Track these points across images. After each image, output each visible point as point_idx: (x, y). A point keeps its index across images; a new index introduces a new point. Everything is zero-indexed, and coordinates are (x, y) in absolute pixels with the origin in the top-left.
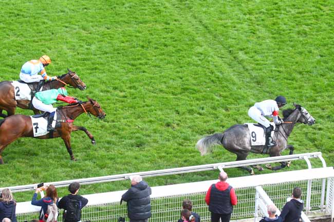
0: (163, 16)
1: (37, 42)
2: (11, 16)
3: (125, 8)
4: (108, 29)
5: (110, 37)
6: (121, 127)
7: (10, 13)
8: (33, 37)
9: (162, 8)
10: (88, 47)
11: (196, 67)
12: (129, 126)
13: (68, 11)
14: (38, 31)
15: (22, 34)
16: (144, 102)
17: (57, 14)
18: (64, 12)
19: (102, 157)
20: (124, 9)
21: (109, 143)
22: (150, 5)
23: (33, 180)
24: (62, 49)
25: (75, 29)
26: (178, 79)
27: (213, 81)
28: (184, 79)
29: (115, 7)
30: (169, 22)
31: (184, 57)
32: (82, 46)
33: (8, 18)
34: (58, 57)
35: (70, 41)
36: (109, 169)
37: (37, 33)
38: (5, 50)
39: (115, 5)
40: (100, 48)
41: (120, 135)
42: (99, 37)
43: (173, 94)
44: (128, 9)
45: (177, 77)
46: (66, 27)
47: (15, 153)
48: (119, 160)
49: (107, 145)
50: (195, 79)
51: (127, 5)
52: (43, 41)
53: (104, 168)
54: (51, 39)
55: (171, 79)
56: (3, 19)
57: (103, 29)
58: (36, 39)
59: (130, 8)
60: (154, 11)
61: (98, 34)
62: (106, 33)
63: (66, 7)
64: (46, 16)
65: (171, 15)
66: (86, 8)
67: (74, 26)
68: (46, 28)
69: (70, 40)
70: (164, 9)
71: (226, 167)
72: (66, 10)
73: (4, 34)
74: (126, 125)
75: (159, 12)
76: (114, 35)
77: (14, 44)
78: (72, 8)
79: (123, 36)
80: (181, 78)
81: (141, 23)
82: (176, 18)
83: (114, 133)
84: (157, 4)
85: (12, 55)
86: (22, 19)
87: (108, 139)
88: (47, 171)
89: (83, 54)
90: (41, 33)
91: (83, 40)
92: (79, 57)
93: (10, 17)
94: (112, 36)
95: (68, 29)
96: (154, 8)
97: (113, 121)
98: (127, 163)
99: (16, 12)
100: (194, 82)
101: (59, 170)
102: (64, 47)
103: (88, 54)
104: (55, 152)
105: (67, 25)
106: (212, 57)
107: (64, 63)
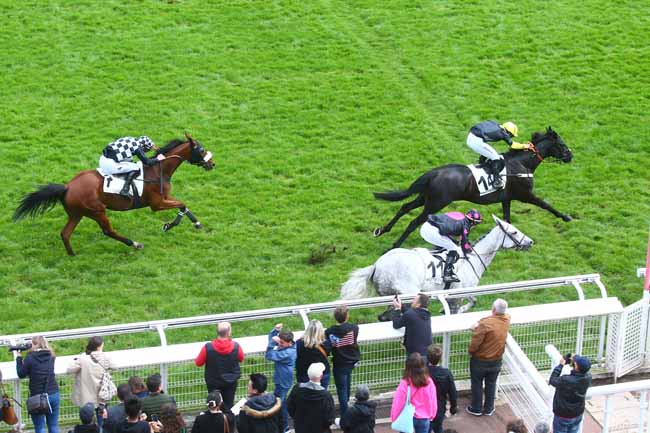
0: (353, 60)
1: (156, 99)
2: (116, 58)
3: (294, 46)
4: (267, 79)
5: (271, 92)
6: (286, 233)
7: (114, 53)
8: (150, 91)
9: (352, 48)
10: (235, 107)
11: (404, 140)
12: (299, 231)
13: (205, 50)
14: (157, 82)
15: (132, 87)
16: (323, 194)
17: (188, 56)
18: (198, 52)
19: (257, 280)
20: (292, 49)
21: (267, 257)
22: (334, 41)
23: (148, 315)
24: (195, 110)
25: (215, 79)
26: (376, 157)
28: (385, 158)
29: (278, 45)
30: (362, 68)
31: (385, 124)
32: (226, 106)
33: (110, 62)
34: (189, 123)
35: (207, 99)
36: (267, 299)
37: (156, 84)
38: (106, 112)
39: (278, 42)
40: (254, 108)
41: (285, 245)
42: (253, 91)
43: (369, 181)
44: (299, 48)
45: (376, 155)
46: (202, 76)
47: (120, 272)
48: (282, 285)
49: (264, 261)
50: (403, 158)
51: (297, 41)
52: (165, 98)
53: (259, 296)
54: (176, 96)
55: (365, 158)
56: (104, 63)
57: (258, 79)
58: (154, 94)
59: (302, 46)
60: (340, 51)
61: (252, 88)
62: (263, 85)
63: (201, 44)
64: (169, 58)
65: (366, 58)
66: (232, 47)
67: (214, 75)
68: (170, 76)
69: (208, 96)
70: (355, 49)
71: (451, 297)
72: (201, 48)
73: (105, 85)
74: (294, 230)
75: (348, 52)
76: (276, 88)
77: (120, 101)
78: (211, 46)
79: (291, 90)
80: (381, 157)
81: (318, 70)
82: (374, 63)
83: (275, 243)
84: (344, 40)
85: (116, 119)
86: (133, 63)
87: (268, 252)
88: (171, 301)
89: (227, 118)
90: (161, 84)
91: (228, 97)
92: (222, 122)
93: (113, 59)
94: (273, 90)
95: (203, 79)
96: (339, 46)
97: (274, 224)
98: (295, 290)
99: (123, 52)
100: (401, 163)
101: (190, 300)
102: (198, 106)
103: (235, 118)
104: (182, 271)
105: (203, 72)
106: (429, 124)
107: (197, 133)
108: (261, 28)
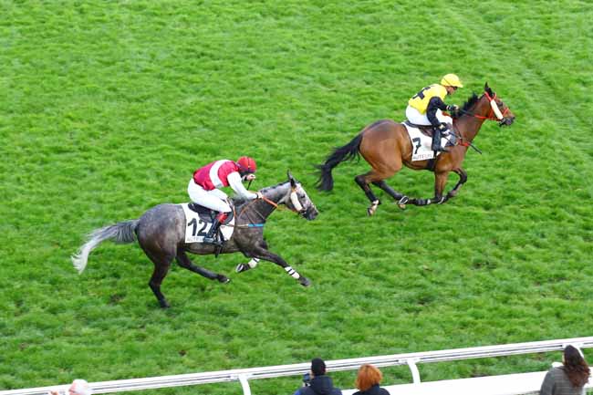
0: (470, 62)
1: (238, 105)
2: (191, 56)
3: (400, 46)
4: (368, 83)
5: (372, 99)
6: (391, 267)
7: (188, 50)
8: (231, 95)
9: (468, 48)
10: (331, 116)
11: (529, 158)
12: (405, 264)
13: (295, 49)
14: (239, 85)
15: (209, 91)
16: (434, 220)
17: (275, 55)
18: (287, 50)
19: (357, 321)
20: (397, 48)
21: (368, 295)
22: (446, 40)
23: (229, 361)
24: (283, 119)
25: (307, 83)
26: (495, 179)
27: (561, 184)
28: (508, 179)
29: (381, 44)
30: (481, 73)
31: (508, 138)
32: (320, 115)
33: (183, 60)
34: (276, 134)
35: (297, 106)
36: (368, 345)
37: (238, 88)
38: (178, 120)
39: (382, 40)
40: (353, 119)
41: (388, 280)
42: (350, 98)
43: (487, 207)
44: (406, 47)
45: (496, 175)
46: (292, 79)
47: (196, 310)
48: (386, 328)
49: (365, 300)
50: (528, 180)
51: (403, 40)
52: (248, 104)
53: (359, 341)
54: (262, 102)
55: (483, 178)
56: (176, 62)
57: (358, 84)
58: (235, 100)
59: (409, 45)
60: (454, 52)
61: (349, 94)
62: (364, 91)
63: (291, 41)
64: (254, 57)
65: (485, 60)
66: (327, 45)
67: (305, 78)
68: (254, 79)
69: (298, 103)
70: (471, 50)
71: (586, 346)
72: (291, 47)
73: (178, 89)
74: (400, 262)
75: (462, 54)
76: (379, 95)
77: (197, 108)
78: (303, 44)
79: (396, 98)
80: (503, 178)
81: (429, 73)
82: (495, 66)
83: (378, 278)
84: (458, 39)
85: (190, 129)
86: (211, 63)
87: (368, 288)
88: (254, 345)
89: (321, 129)
90: (244, 88)
91: (322, 104)
92: (315, 135)
93: (187, 58)
94: (375, 97)
95: (294, 83)
96: (454, 46)
97: (376, 255)
98: (401, 334)
99: (199, 49)
100: (528, 186)
101: (277, 344)
102: (287, 116)
103: (331, 130)
104: (269, 310)
105: (292, 74)
106: (560, 139)
107: (286, 146)
108: (361, 23)
